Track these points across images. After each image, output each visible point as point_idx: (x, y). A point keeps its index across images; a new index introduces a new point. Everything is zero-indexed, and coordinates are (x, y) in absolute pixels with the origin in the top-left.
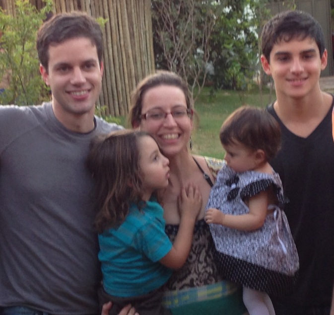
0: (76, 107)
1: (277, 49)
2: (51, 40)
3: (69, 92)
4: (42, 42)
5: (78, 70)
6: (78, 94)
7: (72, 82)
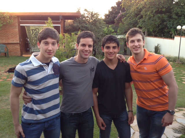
0: (84, 56)
1: (106, 45)
2: (82, 37)
3: (83, 52)
4: (79, 37)
5: (87, 47)
6: (86, 53)
7: (85, 50)
